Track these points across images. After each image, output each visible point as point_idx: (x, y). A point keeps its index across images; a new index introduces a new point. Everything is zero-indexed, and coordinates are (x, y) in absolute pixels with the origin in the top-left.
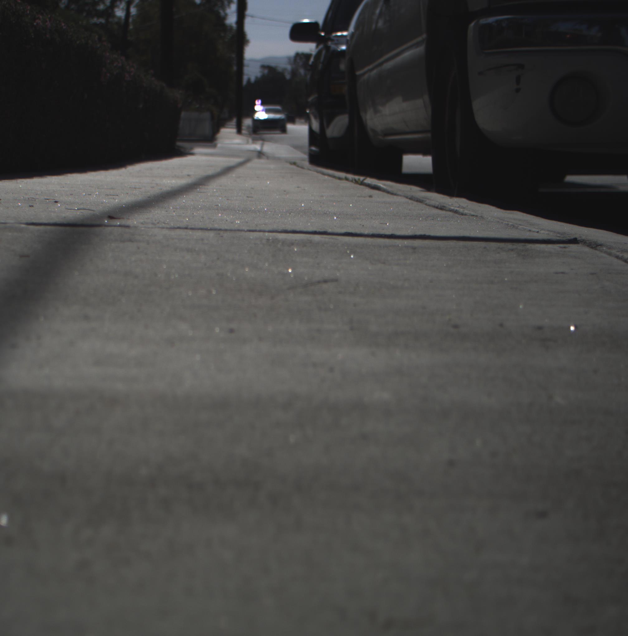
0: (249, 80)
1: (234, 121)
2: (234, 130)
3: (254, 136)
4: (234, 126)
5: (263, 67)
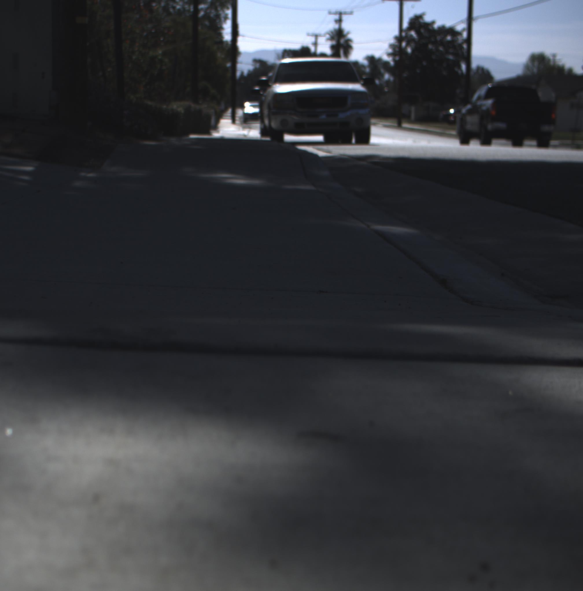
2: (230, 121)
3: (245, 125)
4: (230, 118)
5: (255, 61)
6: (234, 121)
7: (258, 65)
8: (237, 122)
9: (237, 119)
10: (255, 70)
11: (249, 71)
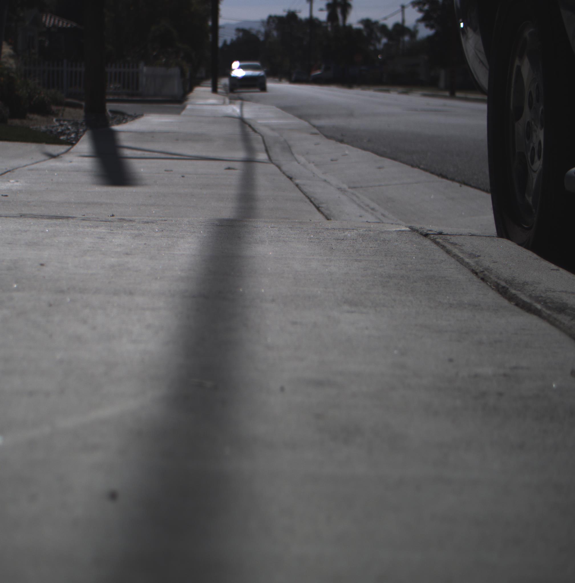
0: (225, 42)
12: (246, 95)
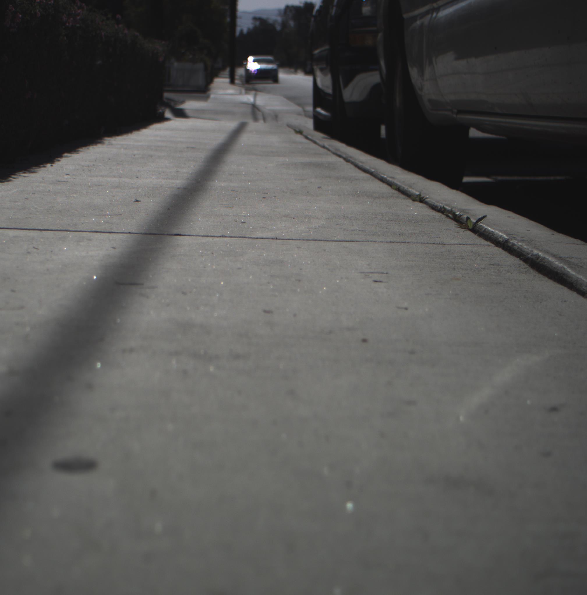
0: (242, 31)
1: (227, 71)
2: (228, 80)
3: (247, 86)
4: (228, 76)
5: (255, 19)
6: (232, 82)
7: (258, 23)
8: (237, 82)
9: (237, 77)
10: (255, 28)
11: (249, 29)
12: (260, 86)
